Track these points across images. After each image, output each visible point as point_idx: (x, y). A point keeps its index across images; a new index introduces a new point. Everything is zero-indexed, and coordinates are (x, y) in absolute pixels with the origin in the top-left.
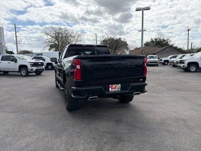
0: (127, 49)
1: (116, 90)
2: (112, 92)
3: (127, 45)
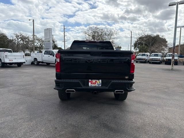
1: (96, 85)
3: (167, 42)
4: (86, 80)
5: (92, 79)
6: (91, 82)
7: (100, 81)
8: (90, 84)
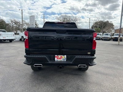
0: (113, 28)
1: (62, 60)
2: (57, 61)
3: (113, 26)
4: (52, 56)
5: (58, 54)
6: (57, 57)
7: (65, 56)
8: (56, 59)
